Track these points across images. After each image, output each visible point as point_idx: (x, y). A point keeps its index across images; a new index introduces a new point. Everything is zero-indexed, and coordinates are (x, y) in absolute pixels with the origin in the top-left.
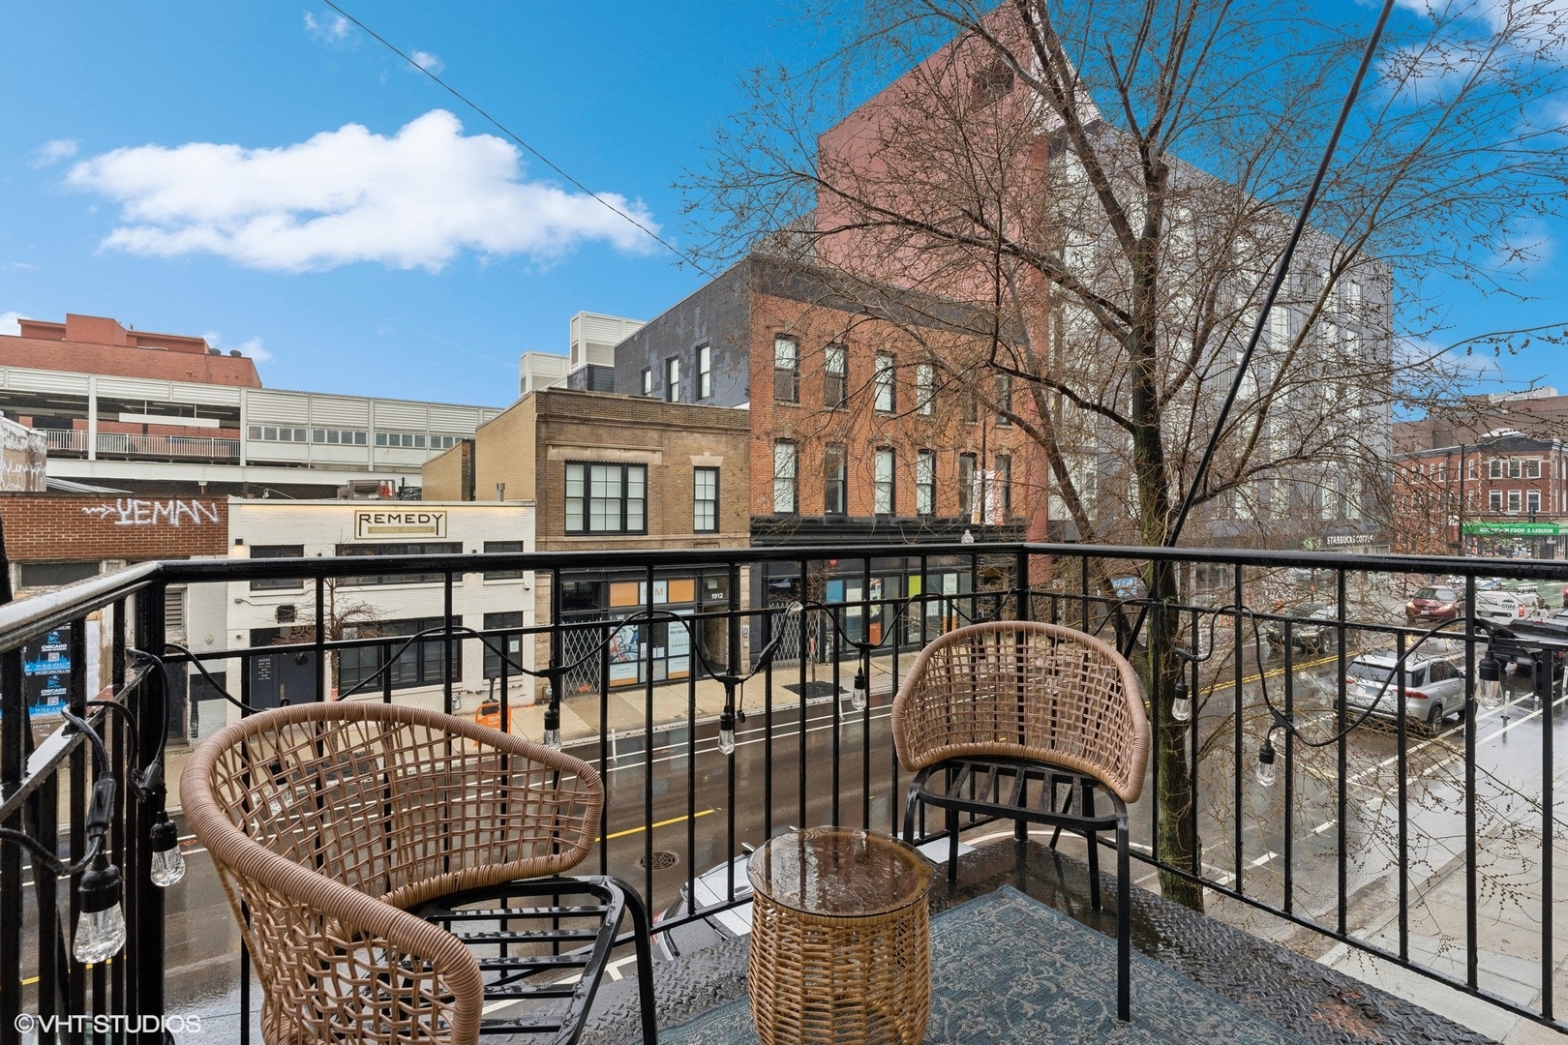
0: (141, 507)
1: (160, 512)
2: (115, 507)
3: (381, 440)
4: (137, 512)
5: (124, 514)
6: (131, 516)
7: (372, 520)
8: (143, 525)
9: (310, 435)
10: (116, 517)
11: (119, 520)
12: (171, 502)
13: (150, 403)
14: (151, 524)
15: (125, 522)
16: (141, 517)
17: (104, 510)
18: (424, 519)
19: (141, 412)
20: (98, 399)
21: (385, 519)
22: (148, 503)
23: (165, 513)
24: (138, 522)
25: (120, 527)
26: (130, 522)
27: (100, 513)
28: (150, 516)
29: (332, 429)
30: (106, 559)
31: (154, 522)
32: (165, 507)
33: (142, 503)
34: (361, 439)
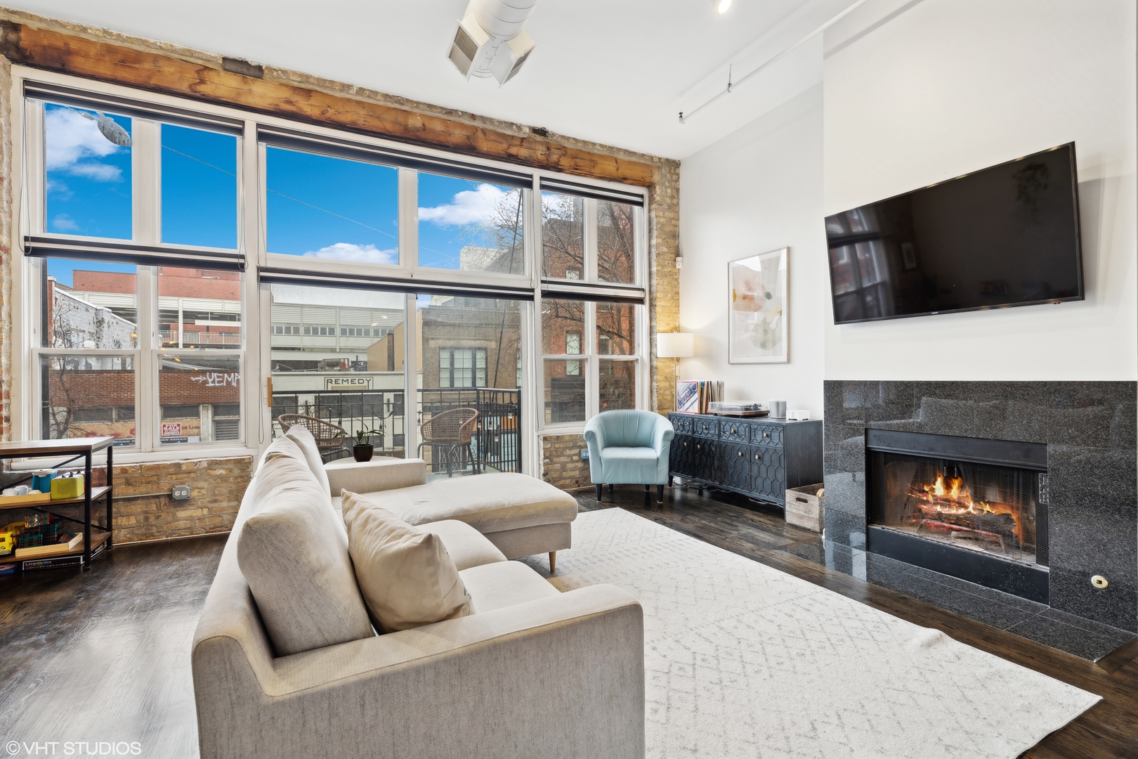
0: (218, 377)
1: (227, 379)
2: (206, 377)
3: (343, 332)
4: (217, 379)
5: (210, 380)
6: (213, 382)
7: (333, 382)
8: (219, 386)
9: (302, 330)
10: (206, 382)
11: (208, 384)
12: (232, 374)
13: (212, 313)
14: (223, 385)
15: (211, 385)
16: (219, 382)
17: (201, 378)
18: (361, 381)
19: (207, 319)
20: (184, 312)
21: (340, 382)
22: (221, 375)
23: (230, 380)
24: (217, 385)
25: (209, 387)
26: (213, 385)
27: (199, 380)
28: (222, 382)
29: (315, 326)
30: (202, 404)
31: (225, 384)
32: (230, 377)
33: (219, 374)
34: (332, 331)
